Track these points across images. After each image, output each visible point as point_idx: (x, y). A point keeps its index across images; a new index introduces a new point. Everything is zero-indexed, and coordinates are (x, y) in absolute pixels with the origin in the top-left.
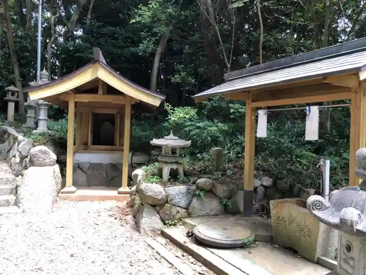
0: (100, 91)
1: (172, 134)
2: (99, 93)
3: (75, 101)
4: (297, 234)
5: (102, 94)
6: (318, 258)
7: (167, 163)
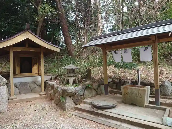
0: (27, 46)
1: (71, 64)
2: (26, 47)
3: (13, 50)
4: (136, 98)
5: (28, 47)
6: (145, 105)
7: (71, 77)
